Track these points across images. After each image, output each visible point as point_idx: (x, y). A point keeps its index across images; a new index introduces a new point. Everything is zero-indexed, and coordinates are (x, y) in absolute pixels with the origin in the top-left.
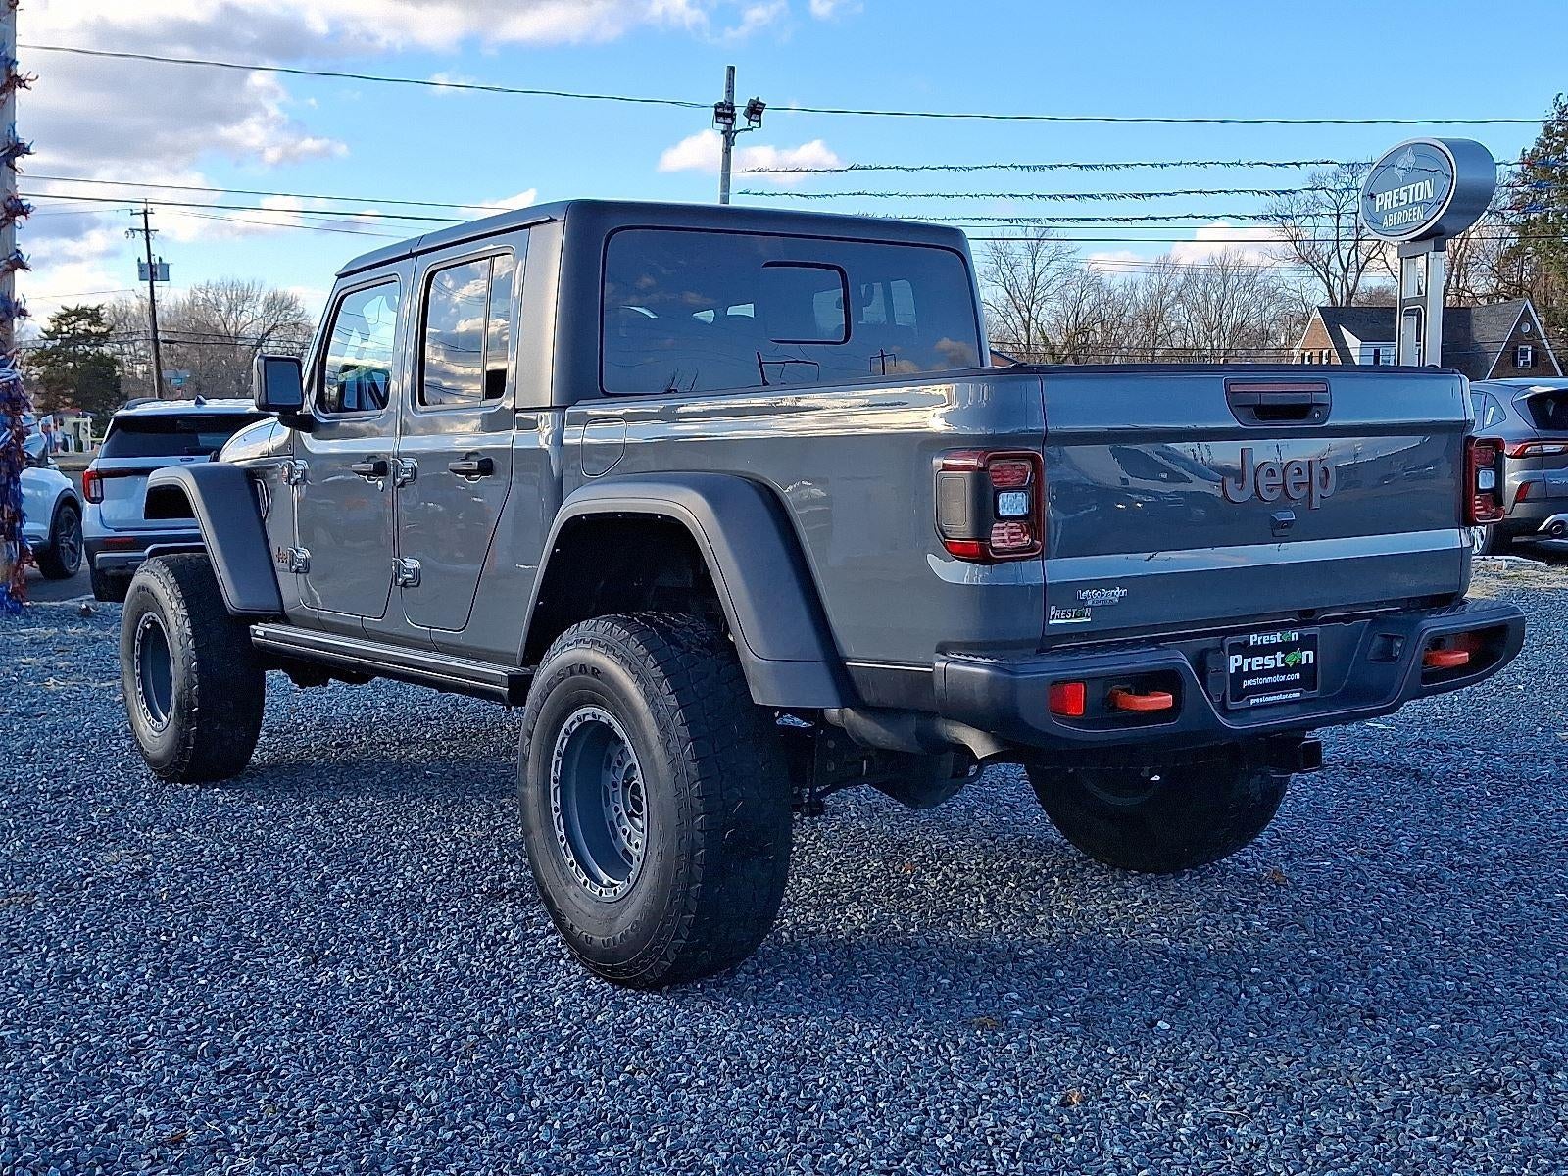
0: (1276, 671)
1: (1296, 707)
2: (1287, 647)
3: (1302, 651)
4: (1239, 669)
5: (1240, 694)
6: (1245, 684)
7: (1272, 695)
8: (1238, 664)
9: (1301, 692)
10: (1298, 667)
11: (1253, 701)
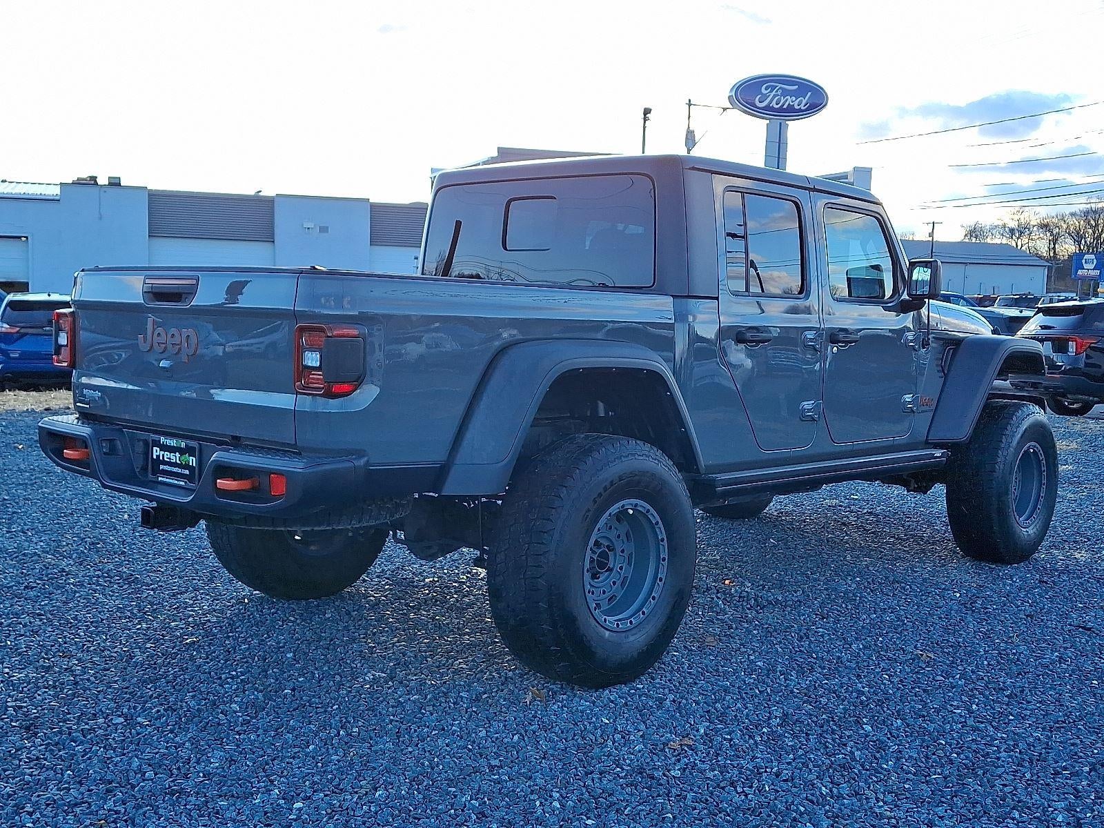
0: (175, 465)
1: (182, 491)
2: (182, 451)
3: (189, 456)
4: (158, 456)
5: (156, 471)
6: (162, 467)
7: (173, 479)
8: (158, 454)
9: (186, 483)
10: (186, 466)
11: (160, 479)
